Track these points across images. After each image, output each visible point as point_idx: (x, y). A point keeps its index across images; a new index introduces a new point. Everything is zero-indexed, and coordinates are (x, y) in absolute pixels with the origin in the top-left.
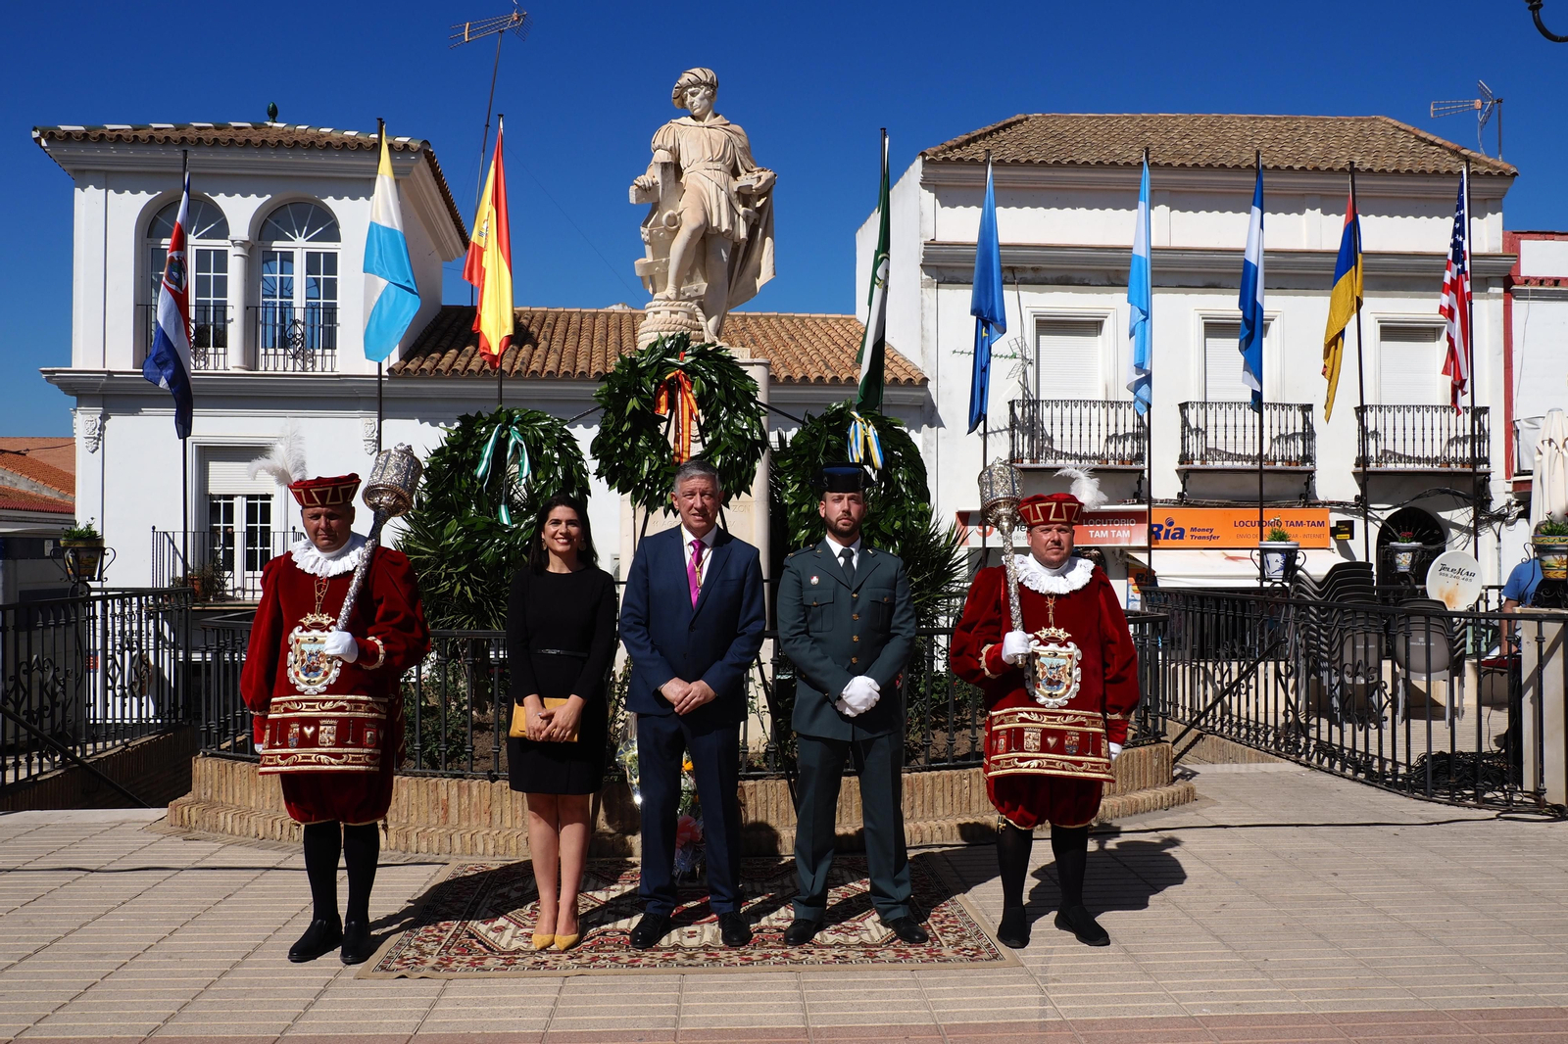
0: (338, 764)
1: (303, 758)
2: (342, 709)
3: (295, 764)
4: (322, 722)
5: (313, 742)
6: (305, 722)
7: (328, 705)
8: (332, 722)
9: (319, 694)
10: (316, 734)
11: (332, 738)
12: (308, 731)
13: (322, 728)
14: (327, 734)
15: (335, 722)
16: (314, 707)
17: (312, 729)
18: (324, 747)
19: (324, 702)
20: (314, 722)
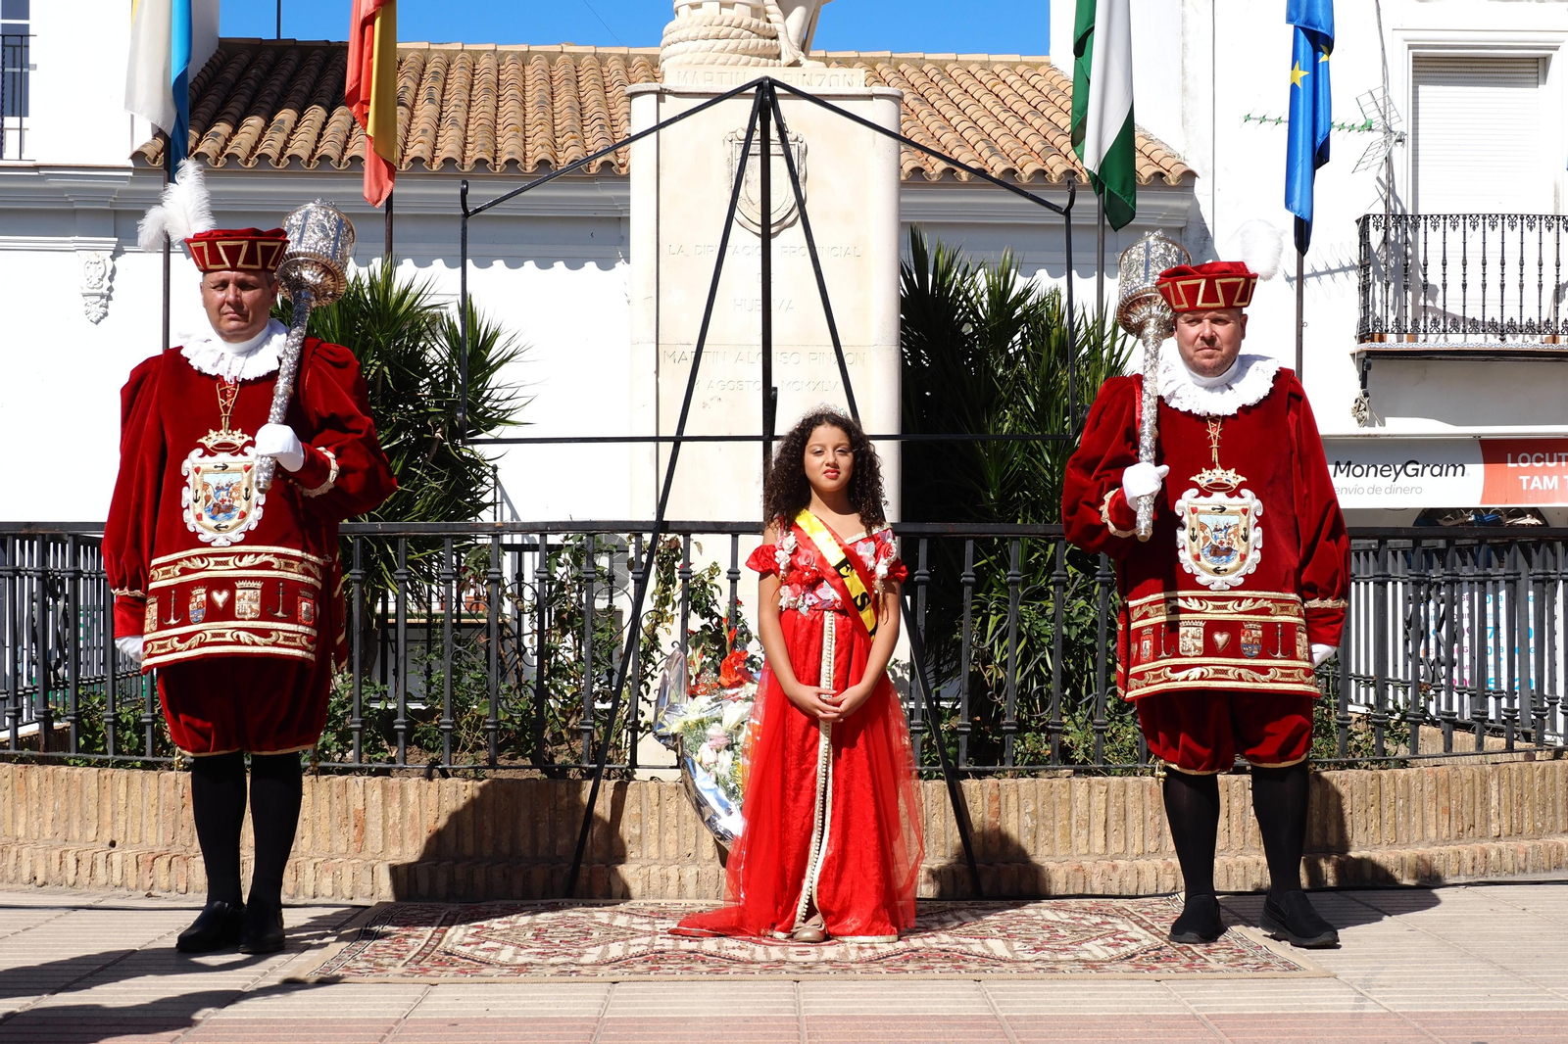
0: (265, 645)
1: (214, 635)
2: (267, 566)
3: (201, 645)
4: (239, 584)
5: (227, 612)
6: (214, 584)
7: (247, 561)
8: (253, 584)
9: (233, 544)
10: (231, 602)
11: (256, 606)
12: (220, 598)
13: (239, 593)
14: (248, 601)
15: (259, 585)
16: (226, 563)
17: (225, 594)
18: (243, 620)
19: (241, 555)
20: (228, 584)
